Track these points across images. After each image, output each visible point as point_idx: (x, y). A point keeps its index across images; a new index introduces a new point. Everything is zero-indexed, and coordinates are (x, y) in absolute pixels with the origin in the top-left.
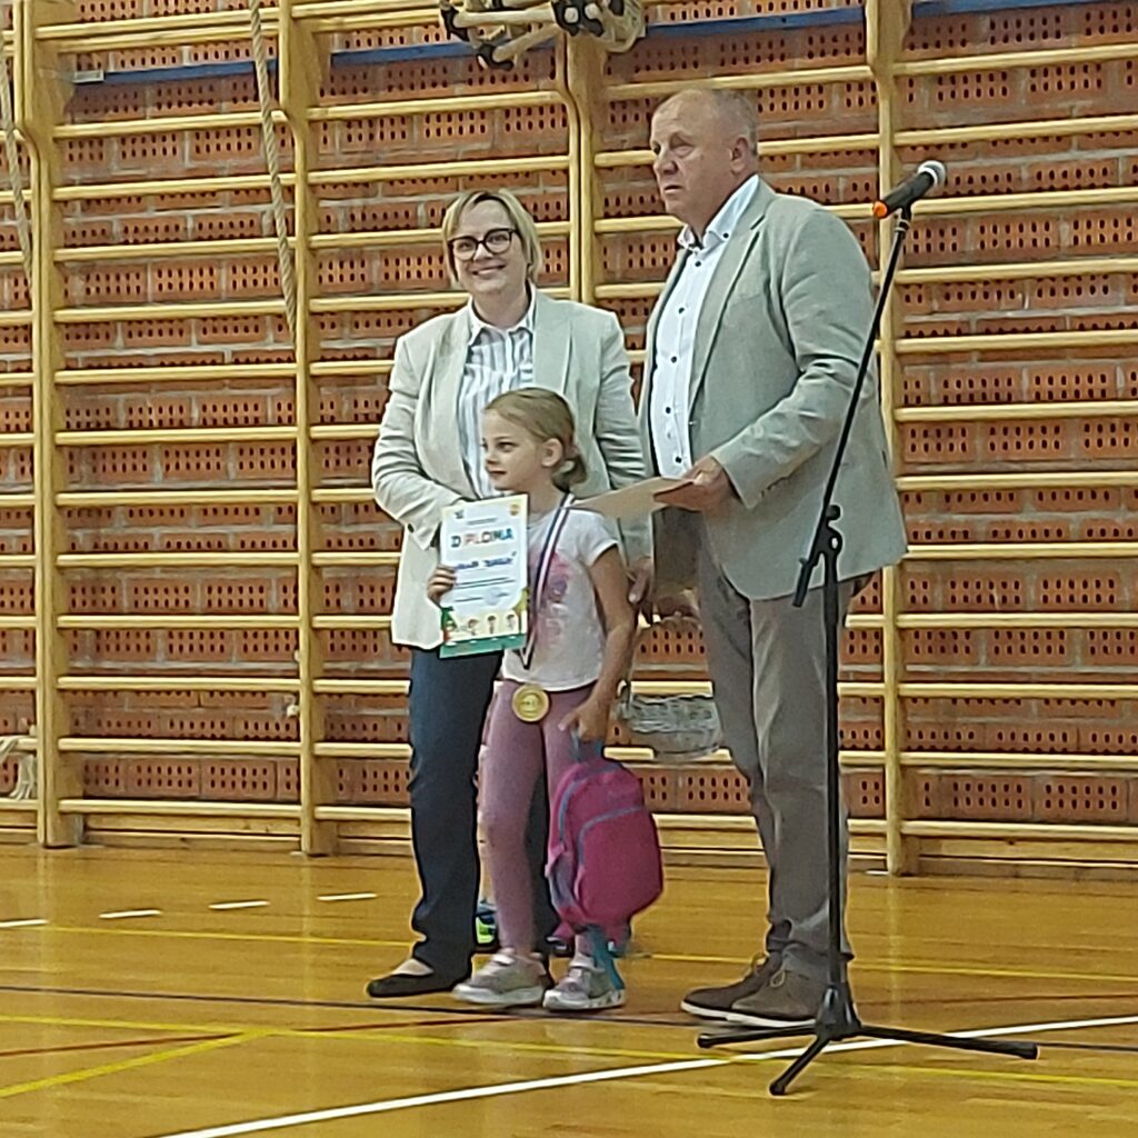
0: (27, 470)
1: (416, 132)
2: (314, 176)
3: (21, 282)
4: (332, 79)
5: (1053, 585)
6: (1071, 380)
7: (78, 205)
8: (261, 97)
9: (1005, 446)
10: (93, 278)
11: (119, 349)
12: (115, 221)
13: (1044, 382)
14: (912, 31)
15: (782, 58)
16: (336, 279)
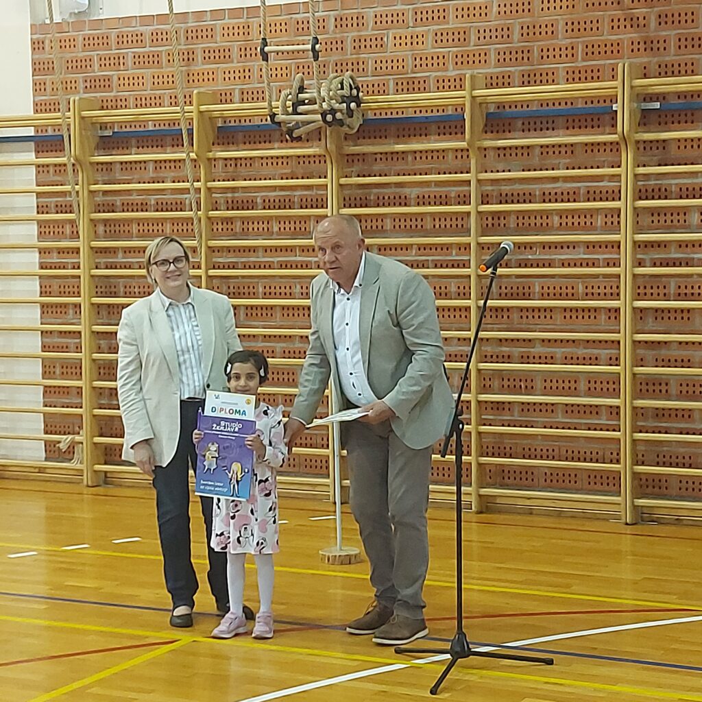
0: (78, 312)
1: (257, 164)
2: (210, 184)
3: (75, 226)
4: (218, 138)
5: (549, 381)
6: (558, 288)
7: (101, 193)
8: (185, 145)
9: (527, 317)
10: (108, 226)
11: (120, 259)
12: (118, 200)
13: (546, 288)
14: (486, 125)
15: (426, 135)
16: (220, 230)
